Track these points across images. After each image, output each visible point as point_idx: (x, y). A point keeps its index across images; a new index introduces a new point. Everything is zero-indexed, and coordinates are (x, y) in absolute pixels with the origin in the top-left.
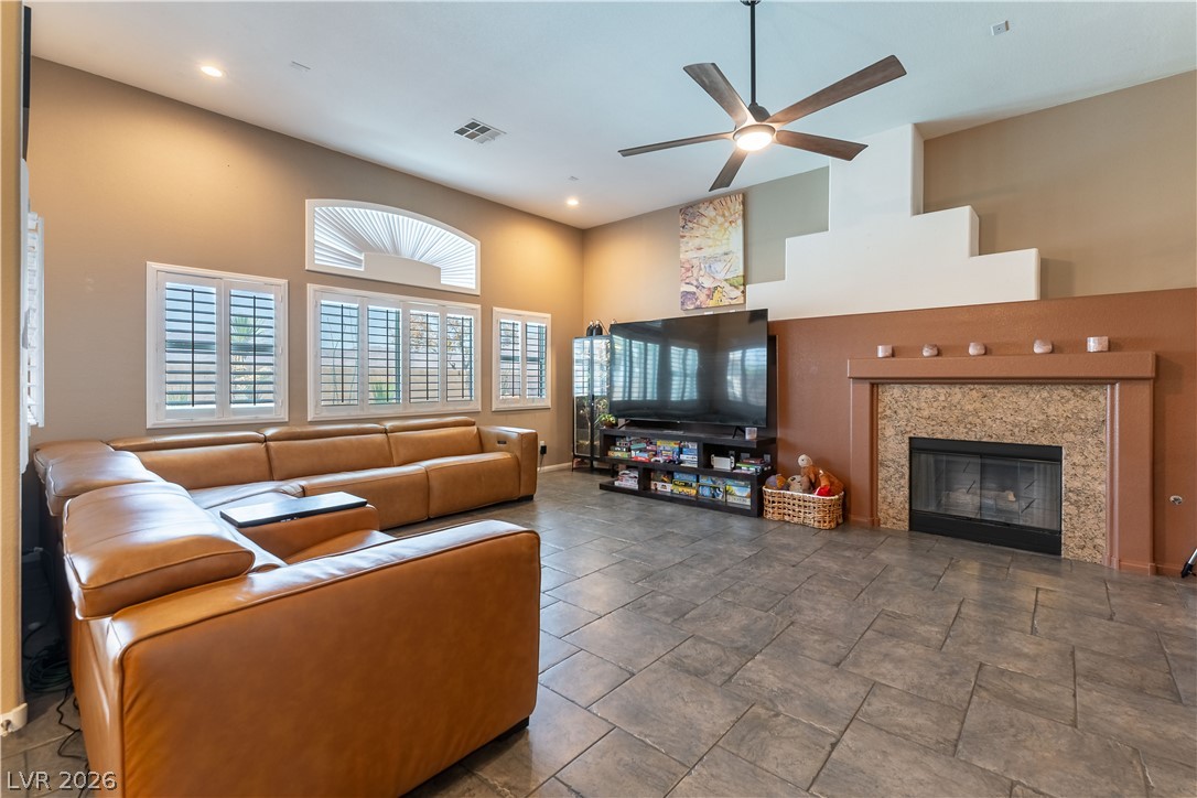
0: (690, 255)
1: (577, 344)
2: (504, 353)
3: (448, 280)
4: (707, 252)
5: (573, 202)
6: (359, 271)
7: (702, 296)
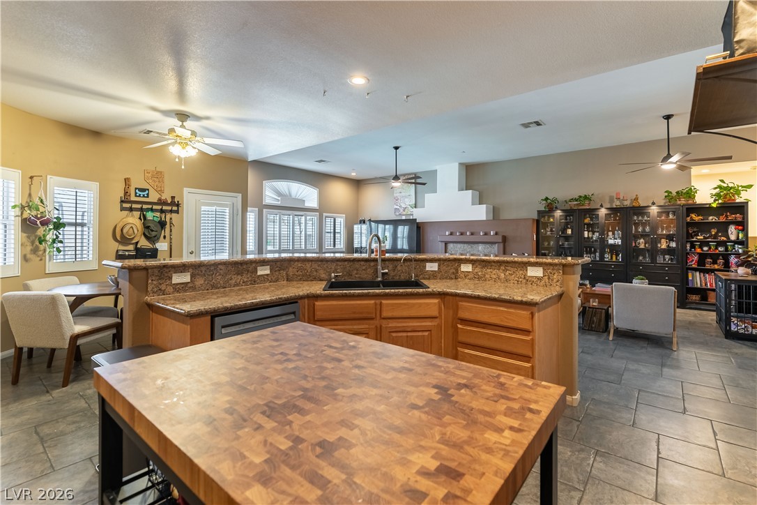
0: (398, 195)
1: (355, 226)
2: (327, 231)
3: (307, 205)
4: (403, 194)
5: (354, 174)
6: (278, 203)
7: (402, 211)
